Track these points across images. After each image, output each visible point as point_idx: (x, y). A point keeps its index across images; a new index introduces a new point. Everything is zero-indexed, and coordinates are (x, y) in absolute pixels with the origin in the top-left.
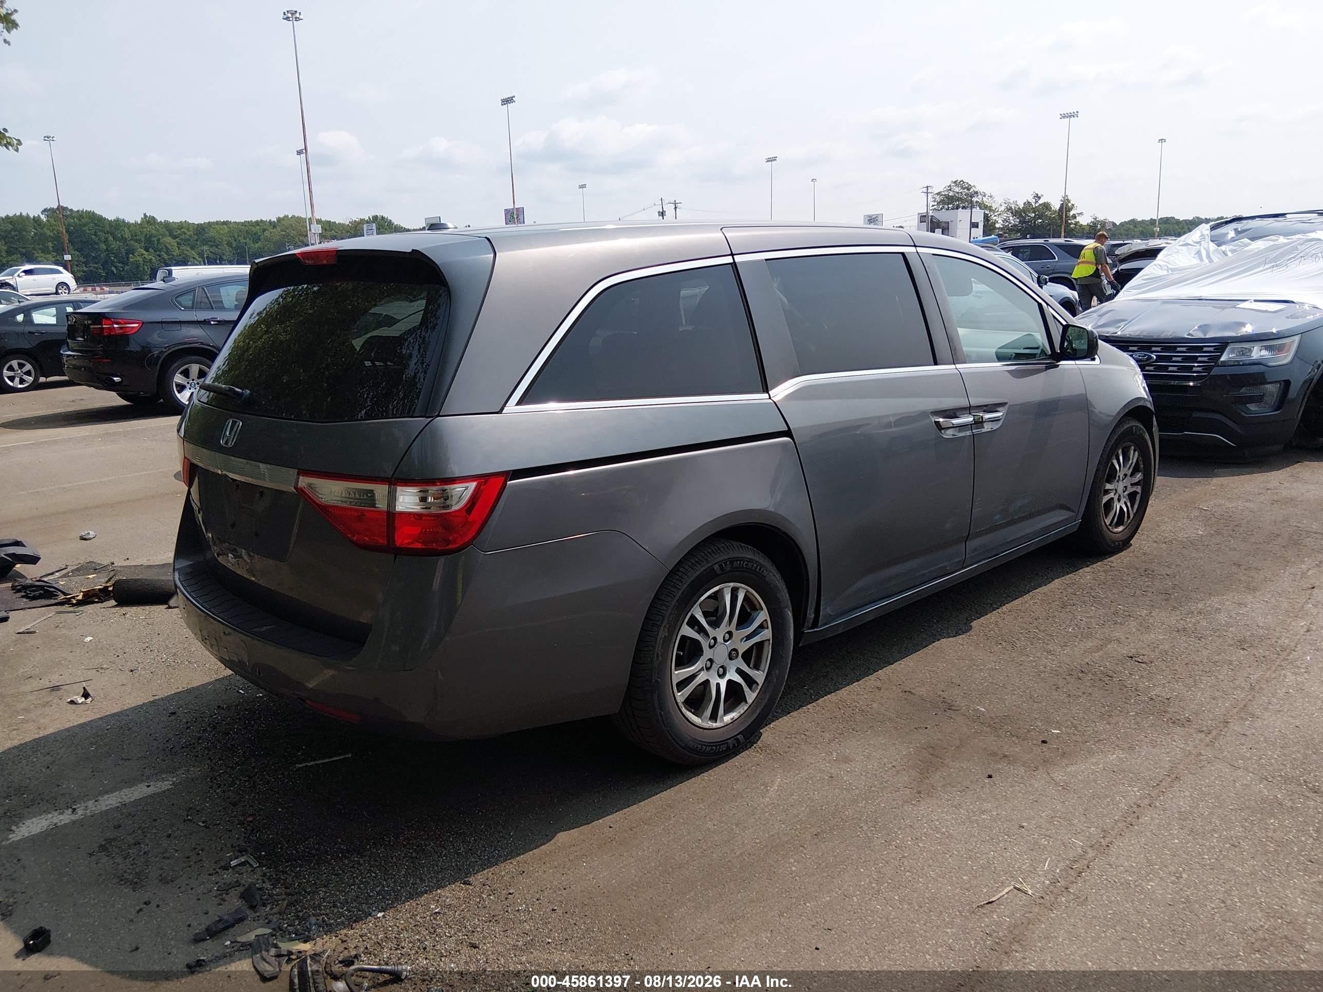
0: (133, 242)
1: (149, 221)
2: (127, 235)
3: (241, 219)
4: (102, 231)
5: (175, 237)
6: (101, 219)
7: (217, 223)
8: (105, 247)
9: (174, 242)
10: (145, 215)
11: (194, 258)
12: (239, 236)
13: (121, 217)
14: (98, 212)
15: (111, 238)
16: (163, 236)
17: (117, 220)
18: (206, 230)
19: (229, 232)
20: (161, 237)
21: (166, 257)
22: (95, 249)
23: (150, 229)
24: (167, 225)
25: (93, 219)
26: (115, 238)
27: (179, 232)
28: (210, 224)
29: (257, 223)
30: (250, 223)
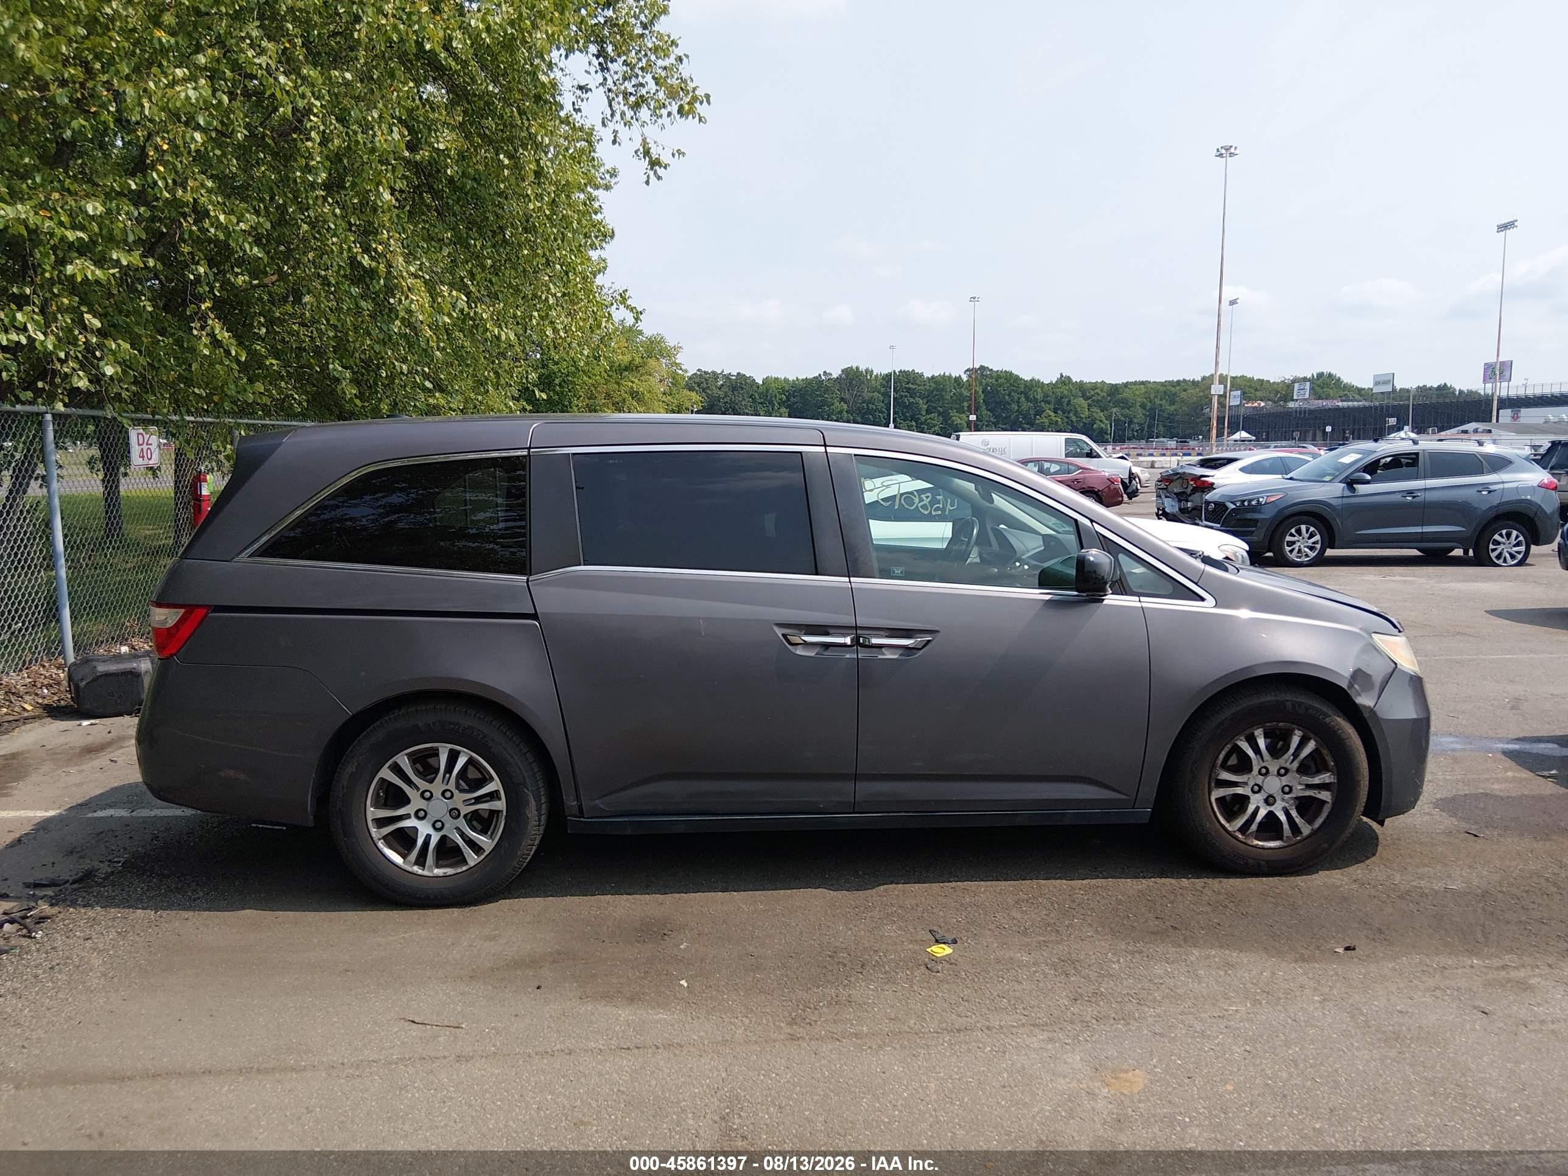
0: (1043, 404)
1: (1065, 381)
2: (1039, 397)
3: (1162, 379)
4: (1015, 391)
5: (1086, 398)
6: (1017, 378)
7: (1135, 383)
8: (1016, 408)
9: (1084, 403)
10: (1061, 375)
11: (1101, 421)
12: (1156, 397)
13: (1037, 378)
14: (1015, 372)
15: (1023, 399)
16: (1075, 397)
17: (1032, 380)
18: (1121, 390)
19: (1146, 392)
20: (1072, 398)
21: (1074, 419)
22: (1007, 409)
23: (1064, 390)
24: (1081, 386)
25: (1009, 378)
26: (1027, 399)
27: (1092, 393)
28: (1126, 385)
29: (1178, 382)
30: (1172, 384)
